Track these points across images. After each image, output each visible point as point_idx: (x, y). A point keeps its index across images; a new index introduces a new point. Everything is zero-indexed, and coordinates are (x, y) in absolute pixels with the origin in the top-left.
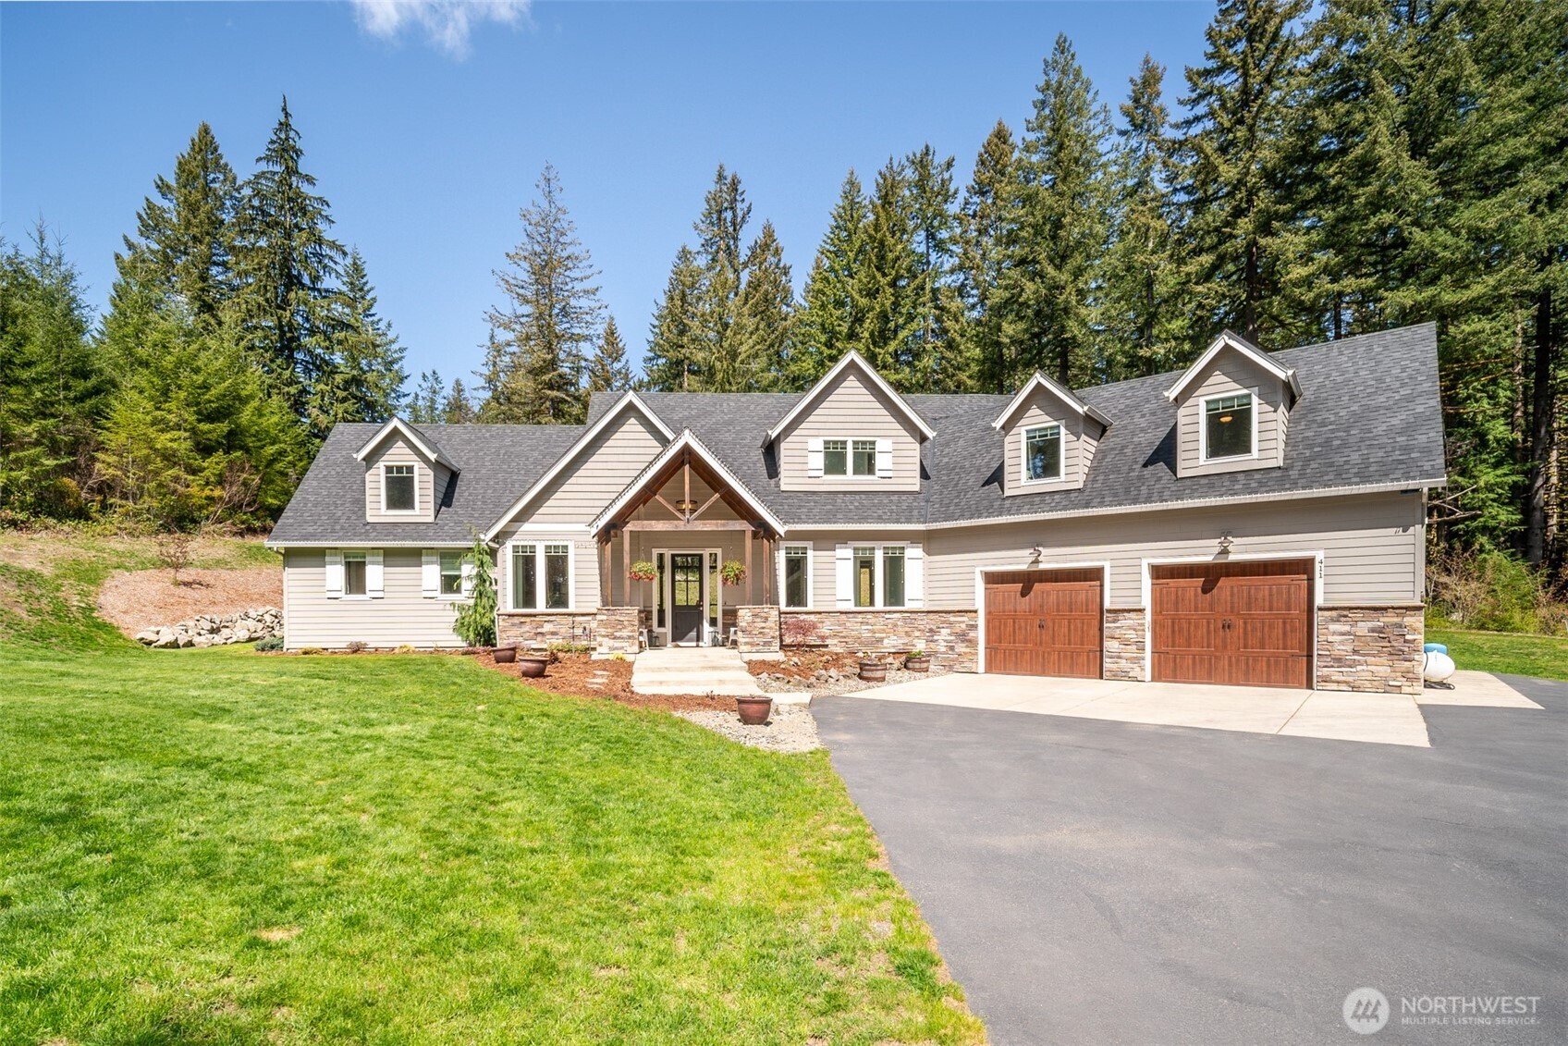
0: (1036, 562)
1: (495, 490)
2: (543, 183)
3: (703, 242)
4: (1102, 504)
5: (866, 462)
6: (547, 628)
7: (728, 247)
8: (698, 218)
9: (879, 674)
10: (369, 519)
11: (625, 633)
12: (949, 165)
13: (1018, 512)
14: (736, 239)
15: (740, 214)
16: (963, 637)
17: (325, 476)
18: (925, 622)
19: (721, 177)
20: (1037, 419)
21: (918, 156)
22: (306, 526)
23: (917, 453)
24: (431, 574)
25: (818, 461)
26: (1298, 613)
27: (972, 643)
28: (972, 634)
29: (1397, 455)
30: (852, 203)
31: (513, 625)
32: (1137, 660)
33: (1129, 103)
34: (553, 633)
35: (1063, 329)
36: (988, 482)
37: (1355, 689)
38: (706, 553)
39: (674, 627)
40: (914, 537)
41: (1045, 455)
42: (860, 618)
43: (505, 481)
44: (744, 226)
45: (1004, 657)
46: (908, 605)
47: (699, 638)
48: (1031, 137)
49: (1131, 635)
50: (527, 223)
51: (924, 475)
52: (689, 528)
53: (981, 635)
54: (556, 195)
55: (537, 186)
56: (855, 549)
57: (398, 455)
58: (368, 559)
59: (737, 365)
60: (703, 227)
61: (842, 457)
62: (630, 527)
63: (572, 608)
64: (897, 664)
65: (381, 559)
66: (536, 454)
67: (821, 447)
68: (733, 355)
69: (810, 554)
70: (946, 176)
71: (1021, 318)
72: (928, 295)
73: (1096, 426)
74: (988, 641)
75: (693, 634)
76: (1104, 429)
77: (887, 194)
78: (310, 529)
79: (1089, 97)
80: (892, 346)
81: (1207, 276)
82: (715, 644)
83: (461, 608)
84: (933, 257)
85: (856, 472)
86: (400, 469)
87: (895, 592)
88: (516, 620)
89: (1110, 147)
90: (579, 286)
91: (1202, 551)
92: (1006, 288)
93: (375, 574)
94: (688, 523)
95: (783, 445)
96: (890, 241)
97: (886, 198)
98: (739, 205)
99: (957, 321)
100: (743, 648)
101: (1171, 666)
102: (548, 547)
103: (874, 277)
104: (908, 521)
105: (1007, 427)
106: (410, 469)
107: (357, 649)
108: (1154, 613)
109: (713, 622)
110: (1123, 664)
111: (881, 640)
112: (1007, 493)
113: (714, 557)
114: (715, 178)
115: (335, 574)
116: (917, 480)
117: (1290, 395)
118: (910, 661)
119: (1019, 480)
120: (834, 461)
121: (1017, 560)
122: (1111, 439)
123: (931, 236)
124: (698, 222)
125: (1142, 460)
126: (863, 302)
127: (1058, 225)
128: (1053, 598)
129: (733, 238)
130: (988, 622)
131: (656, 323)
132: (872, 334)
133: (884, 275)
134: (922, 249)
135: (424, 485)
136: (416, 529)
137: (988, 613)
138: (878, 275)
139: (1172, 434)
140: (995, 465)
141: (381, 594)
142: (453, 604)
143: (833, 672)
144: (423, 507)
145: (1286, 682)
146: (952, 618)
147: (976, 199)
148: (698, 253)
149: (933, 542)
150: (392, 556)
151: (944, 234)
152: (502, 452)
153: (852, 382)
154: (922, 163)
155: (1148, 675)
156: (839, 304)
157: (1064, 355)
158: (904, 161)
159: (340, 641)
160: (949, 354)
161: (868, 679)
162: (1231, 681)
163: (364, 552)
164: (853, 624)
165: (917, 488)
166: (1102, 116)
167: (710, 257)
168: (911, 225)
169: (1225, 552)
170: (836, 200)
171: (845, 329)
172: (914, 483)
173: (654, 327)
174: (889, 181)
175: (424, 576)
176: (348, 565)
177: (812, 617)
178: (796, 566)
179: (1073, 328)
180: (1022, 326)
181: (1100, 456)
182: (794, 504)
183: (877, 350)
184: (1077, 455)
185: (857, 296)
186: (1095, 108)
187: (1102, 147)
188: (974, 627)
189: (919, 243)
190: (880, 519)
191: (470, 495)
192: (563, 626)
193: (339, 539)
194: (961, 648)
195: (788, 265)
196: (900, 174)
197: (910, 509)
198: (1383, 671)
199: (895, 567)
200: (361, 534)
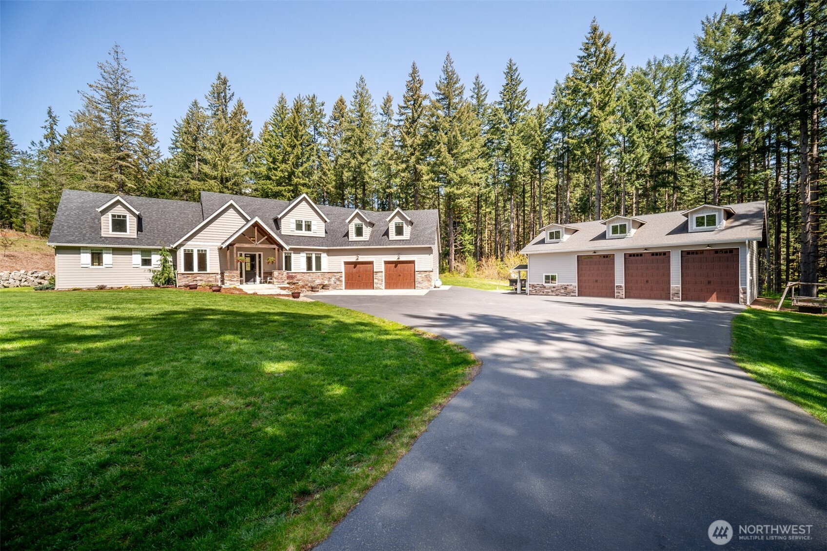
0: (357, 259)
1: (162, 226)
2: (112, 52)
3: (209, 104)
4: (373, 245)
5: (309, 228)
6: (198, 278)
7: (223, 109)
8: (207, 93)
9: (317, 290)
10: (103, 235)
11: (235, 279)
12: (323, 105)
13: (353, 246)
14: (226, 106)
15: (228, 96)
16: (339, 280)
17: (68, 215)
18: (327, 276)
19: (219, 78)
20: (357, 221)
21: (311, 96)
22: (67, 237)
23: (324, 226)
24: (137, 258)
25: (294, 226)
26: (413, 272)
27: (341, 281)
28: (341, 279)
29: (428, 239)
30: (283, 107)
31: (184, 277)
32: (381, 284)
33: (383, 105)
34: (201, 280)
35: (363, 178)
36: (344, 236)
37: (422, 288)
38: (257, 254)
39: (246, 278)
40: (324, 251)
41: (359, 232)
42: (308, 274)
43: (165, 223)
44: (230, 101)
45: (349, 286)
46: (323, 271)
47: (254, 281)
48: (353, 108)
49: (380, 278)
50: (103, 71)
51: (326, 232)
52: (257, 246)
53: (343, 279)
54: (122, 61)
55: (109, 54)
56: (307, 254)
57: (119, 210)
58: (103, 252)
59: (228, 164)
60: (210, 98)
61: (301, 225)
62: (236, 245)
63: (208, 271)
64: (320, 288)
65: (111, 252)
66: (176, 212)
67: (295, 222)
68: (228, 160)
69: (292, 255)
70: (322, 108)
71: (350, 171)
72: (315, 153)
73: (372, 225)
74: (345, 281)
75: (253, 280)
76: (374, 225)
77: (298, 109)
78: (71, 238)
79: (371, 100)
80: (301, 169)
81: (404, 171)
82: (261, 283)
83: (154, 272)
84: (317, 137)
85: (306, 230)
86: (119, 216)
87: (319, 267)
88: (185, 276)
89: (377, 118)
90: (137, 110)
91: (394, 258)
92: (345, 159)
93: (107, 258)
94: (258, 245)
95: (282, 220)
96: (300, 128)
97: (297, 110)
98: (227, 91)
99: (327, 165)
100: (275, 283)
101: (388, 286)
102: (198, 250)
103: (294, 141)
104: (322, 246)
105: (350, 222)
106: (125, 217)
107: (102, 288)
108: (385, 273)
109: (260, 276)
110: (378, 285)
111: (315, 281)
112: (350, 240)
113: (260, 255)
114: (217, 78)
115: (86, 258)
116: (324, 234)
117: (411, 223)
118: (324, 287)
119: (353, 237)
120: (299, 226)
121: (352, 258)
122: (375, 228)
123: (316, 129)
124: (207, 95)
125: (382, 235)
126: (289, 149)
127: (361, 142)
128: (362, 268)
129: (225, 105)
130: (345, 275)
131: (177, 131)
132: (293, 163)
133: (298, 140)
134: (312, 133)
135: (131, 223)
136: (129, 240)
137: (345, 273)
138: (295, 140)
139: (388, 229)
140: (346, 231)
141: (111, 266)
142: (150, 270)
143: (304, 289)
144: (131, 231)
145: (411, 288)
146: (335, 274)
147: (333, 121)
148: (207, 109)
149: (329, 252)
150: (116, 251)
151: (321, 130)
152: (160, 210)
153: (304, 203)
154: (313, 100)
155: (384, 287)
156: (278, 147)
157: (364, 186)
158: (305, 97)
159: (94, 285)
160: (324, 177)
161: (314, 291)
162: (401, 288)
163: (102, 249)
164: (306, 276)
165: (324, 236)
166: (375, 108)
167: (213, 112)
168: (308, 123)
169: (399, 258)
170: (275, 103)
171: (280, 158)
172: (323, 235)
173: (175, 133)
174: (299, 104)
175: (133, 259)
176: (93, 254)
177: (293, 274)
178: (288, 259)
179: (367, 179)
180: (350, 174)
181: (373, 232)
182: (288, 238)
183: (295, 170)
184: (367, 231)
185: (286, 147)
186: (372, 104)
187: (374, 118)
188: (341, 277)
189: (311, 130)
190: (314, 245)
191: (150, 227)
192: (205, 278)
193: (89, 243)
194: (338, 283)
195: (250, 121)
196: (303, 102)
197: (323, 242)
198: (427, 284)
199: (318, 259)
200: (100, 242)
